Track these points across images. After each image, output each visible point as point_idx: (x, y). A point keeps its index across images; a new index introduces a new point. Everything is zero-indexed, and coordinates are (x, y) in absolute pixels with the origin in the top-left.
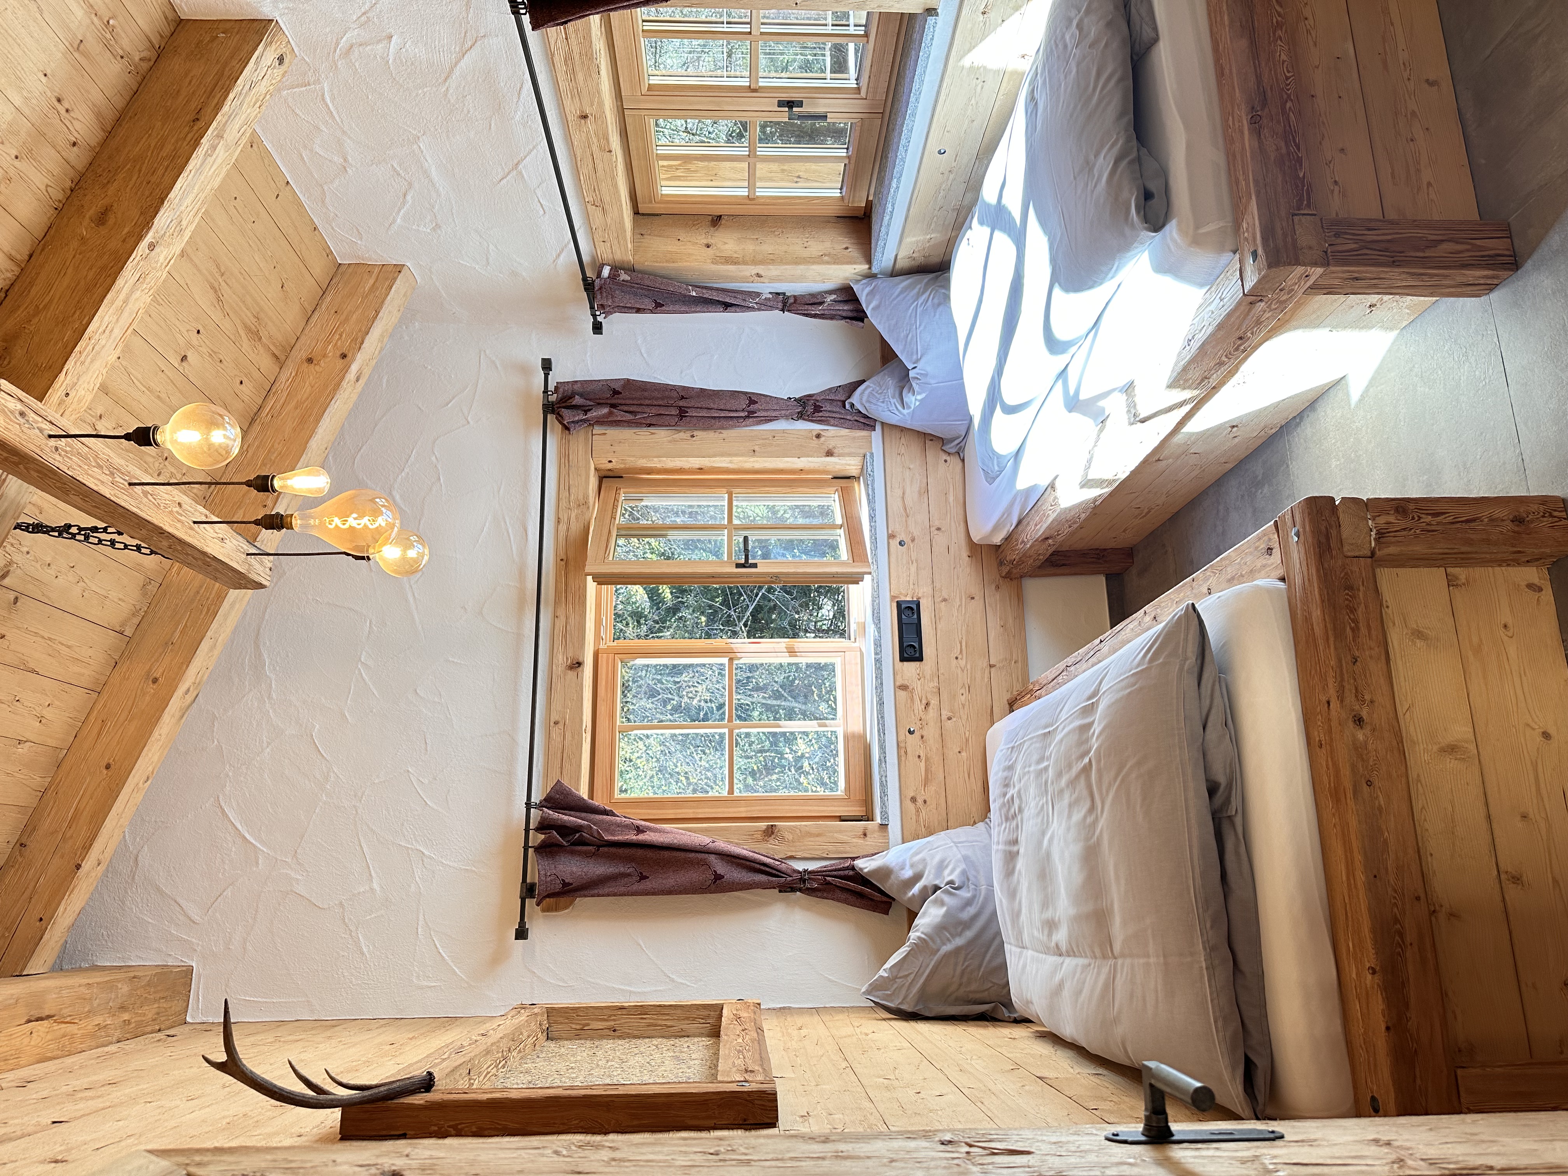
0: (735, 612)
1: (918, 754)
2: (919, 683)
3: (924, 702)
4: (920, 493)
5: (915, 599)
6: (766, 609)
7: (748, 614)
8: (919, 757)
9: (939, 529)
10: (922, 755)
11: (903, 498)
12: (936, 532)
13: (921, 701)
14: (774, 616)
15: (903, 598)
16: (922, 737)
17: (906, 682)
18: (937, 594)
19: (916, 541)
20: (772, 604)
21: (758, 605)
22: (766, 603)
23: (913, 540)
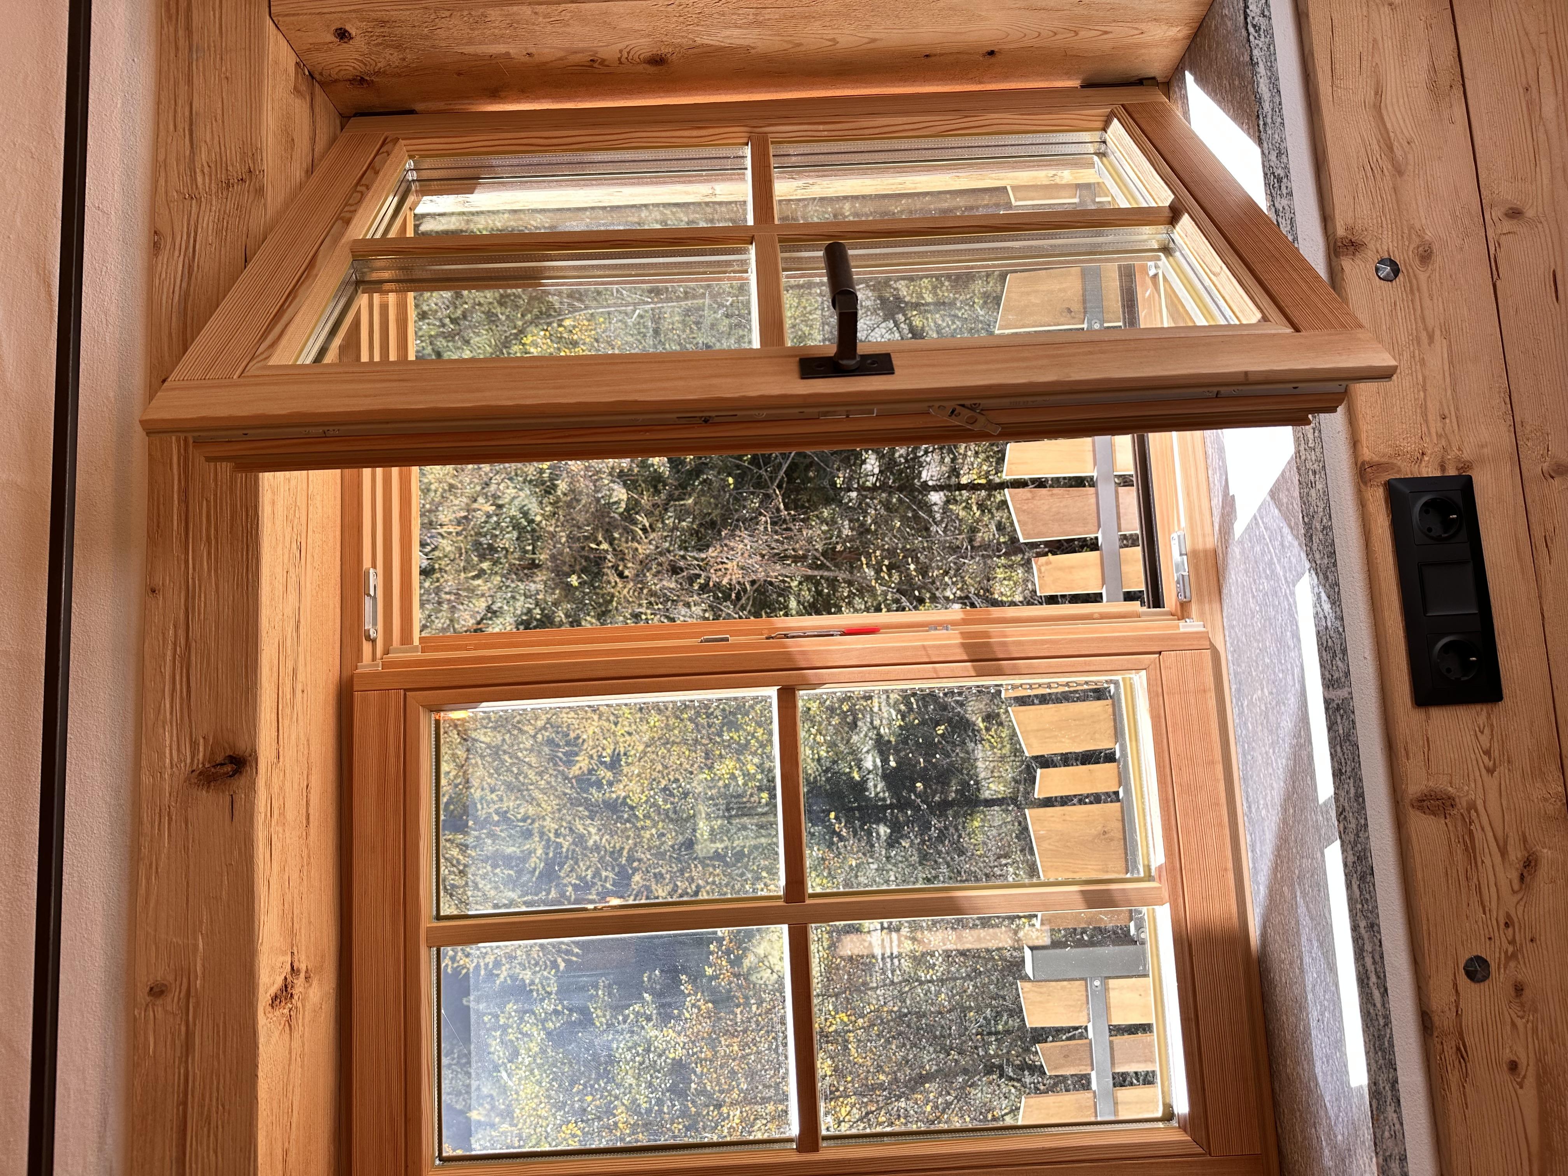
0: (766, 471)
1: (1507, 1055)
2: (1491, 783)
3: (1516, 854)
4: (1433, 87)
5: (1452, 472)
6: (802, 467)
7: (782, 473)
8: (1513, 1066)
9: (1514, 213)
10: (1523, 1062)
11: (1378, 108)
12: (1507, 225)
13: (1503, 853)
14: (811, 474)
15: (1408, 470)
16: (1519, 989)
17: (1441, 784)
18: (1531, 453)
19: (1438, 259)
20: (808, 461)
21: (792, 463)
22: (802, 460)
23: (1426, 256)
